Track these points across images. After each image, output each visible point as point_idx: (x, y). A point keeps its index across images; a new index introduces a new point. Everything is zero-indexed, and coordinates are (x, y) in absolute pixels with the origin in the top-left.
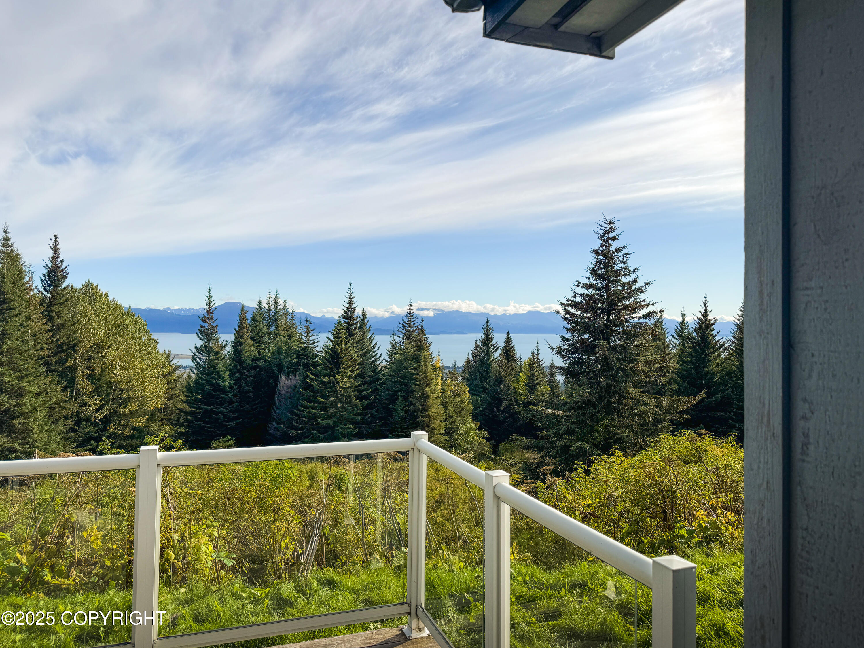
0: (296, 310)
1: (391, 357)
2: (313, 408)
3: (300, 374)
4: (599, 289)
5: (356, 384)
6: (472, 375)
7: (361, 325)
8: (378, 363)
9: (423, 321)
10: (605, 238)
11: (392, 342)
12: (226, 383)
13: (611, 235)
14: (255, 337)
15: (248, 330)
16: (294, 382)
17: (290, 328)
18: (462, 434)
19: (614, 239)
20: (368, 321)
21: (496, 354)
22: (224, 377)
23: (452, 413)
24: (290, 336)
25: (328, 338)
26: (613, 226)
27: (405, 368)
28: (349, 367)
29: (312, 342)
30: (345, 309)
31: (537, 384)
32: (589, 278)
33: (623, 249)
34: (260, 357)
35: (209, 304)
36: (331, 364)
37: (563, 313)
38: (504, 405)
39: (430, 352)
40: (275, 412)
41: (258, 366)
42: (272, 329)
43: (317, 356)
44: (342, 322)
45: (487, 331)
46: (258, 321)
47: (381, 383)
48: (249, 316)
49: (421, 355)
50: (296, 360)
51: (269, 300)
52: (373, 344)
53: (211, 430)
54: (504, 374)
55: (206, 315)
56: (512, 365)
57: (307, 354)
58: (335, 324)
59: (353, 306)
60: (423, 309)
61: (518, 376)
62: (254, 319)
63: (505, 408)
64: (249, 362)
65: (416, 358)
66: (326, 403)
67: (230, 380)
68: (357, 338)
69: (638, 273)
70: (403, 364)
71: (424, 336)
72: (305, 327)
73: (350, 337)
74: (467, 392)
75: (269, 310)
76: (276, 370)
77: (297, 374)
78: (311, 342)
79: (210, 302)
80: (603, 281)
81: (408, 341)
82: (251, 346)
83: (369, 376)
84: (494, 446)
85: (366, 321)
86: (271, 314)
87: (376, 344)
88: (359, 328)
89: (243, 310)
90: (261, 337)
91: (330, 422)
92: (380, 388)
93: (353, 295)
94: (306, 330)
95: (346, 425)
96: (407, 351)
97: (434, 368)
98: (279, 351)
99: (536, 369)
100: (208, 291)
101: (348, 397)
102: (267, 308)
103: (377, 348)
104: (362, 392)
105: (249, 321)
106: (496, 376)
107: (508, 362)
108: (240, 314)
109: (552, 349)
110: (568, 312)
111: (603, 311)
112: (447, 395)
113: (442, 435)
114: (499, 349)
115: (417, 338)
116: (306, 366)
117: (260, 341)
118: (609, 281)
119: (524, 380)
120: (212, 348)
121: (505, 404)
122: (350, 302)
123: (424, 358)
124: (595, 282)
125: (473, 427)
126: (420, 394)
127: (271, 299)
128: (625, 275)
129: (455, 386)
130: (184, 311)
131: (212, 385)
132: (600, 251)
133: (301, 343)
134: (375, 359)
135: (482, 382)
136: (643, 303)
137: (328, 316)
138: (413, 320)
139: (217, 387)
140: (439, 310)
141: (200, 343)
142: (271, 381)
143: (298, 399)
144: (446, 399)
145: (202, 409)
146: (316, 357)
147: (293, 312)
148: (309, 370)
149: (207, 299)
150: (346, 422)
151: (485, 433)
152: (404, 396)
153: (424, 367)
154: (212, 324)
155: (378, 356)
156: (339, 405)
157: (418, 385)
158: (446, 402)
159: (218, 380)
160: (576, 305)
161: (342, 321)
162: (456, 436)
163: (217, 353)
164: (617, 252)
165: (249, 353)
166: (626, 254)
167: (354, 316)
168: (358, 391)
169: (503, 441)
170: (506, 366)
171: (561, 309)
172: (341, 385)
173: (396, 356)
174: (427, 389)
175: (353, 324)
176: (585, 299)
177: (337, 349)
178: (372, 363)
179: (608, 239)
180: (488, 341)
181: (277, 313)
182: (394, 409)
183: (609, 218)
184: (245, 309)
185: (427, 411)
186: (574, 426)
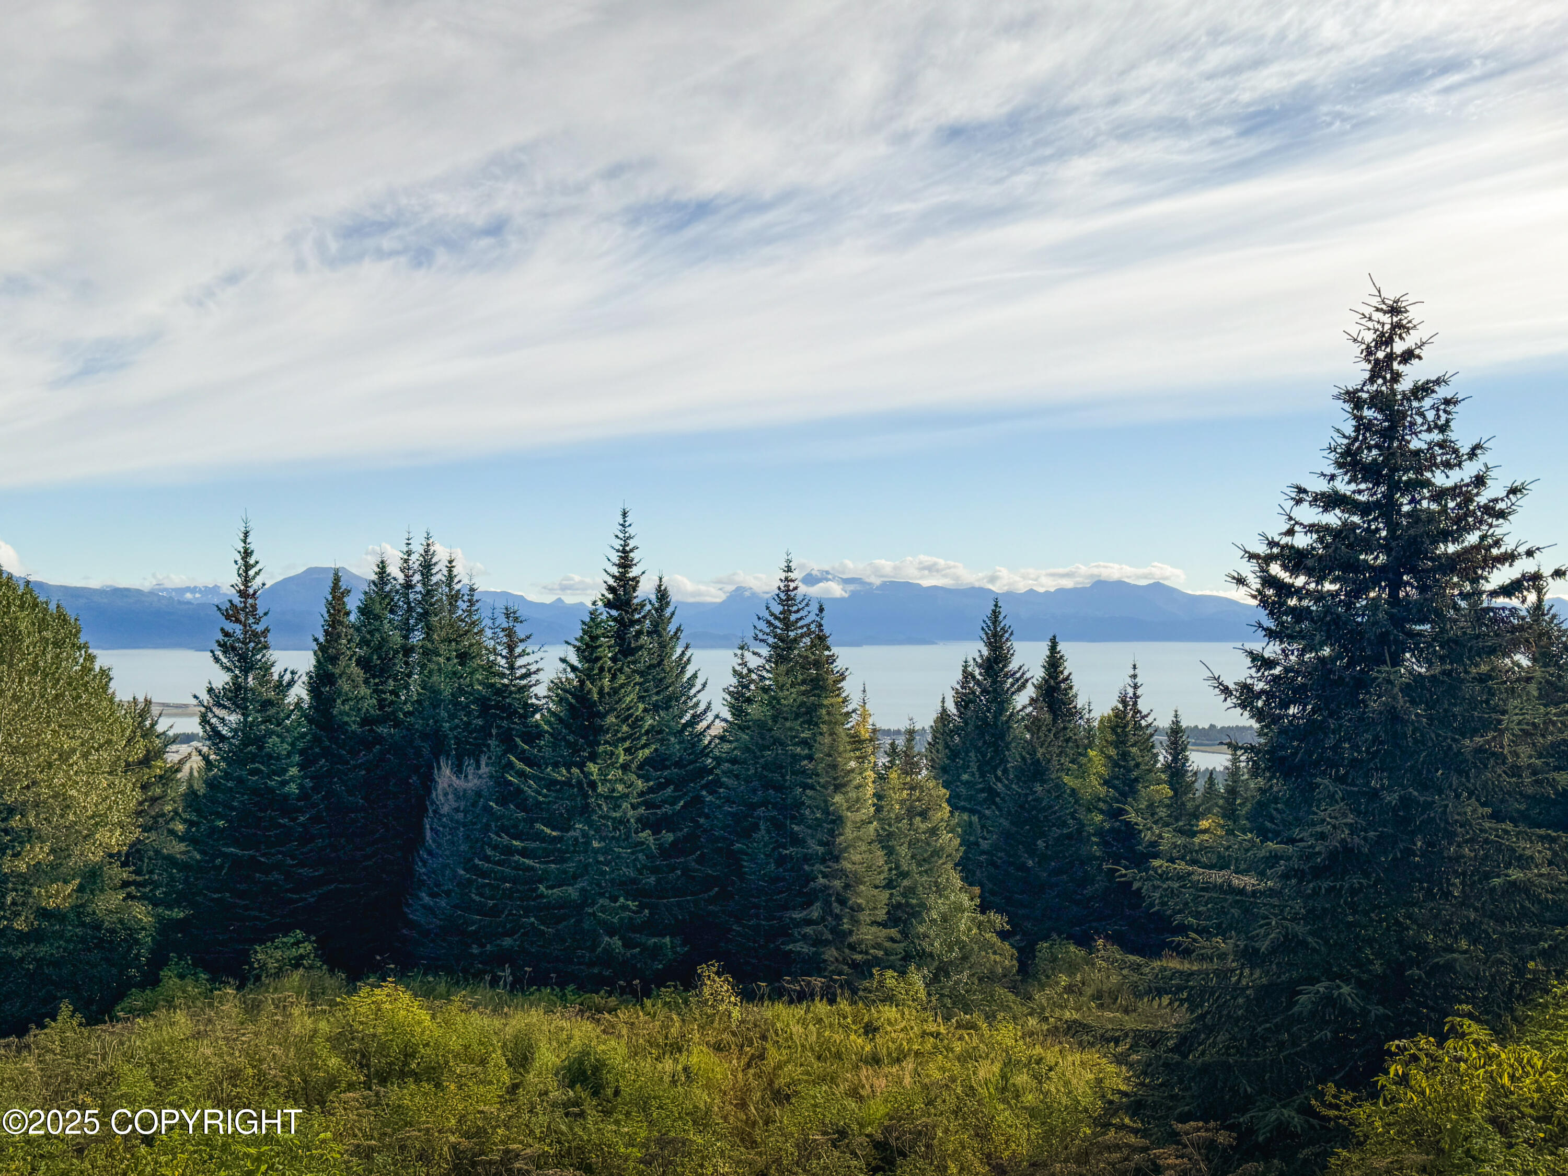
0: (480, 588)
1: (737, 711)
2: (524, 853)
3: (489, 758)
4: (1364, 509)
5: (643, 786)
6: (956, 756)
7: (655, 624)
8: (704, 724)
9: (821, 610)
10: (1381, 355)
11: (738, 668)
12: (292, 787)
13: (1399, 347)
14: (370, 660)
15: (349, 641)
16: (474, 782)
17: (466, 633)
18: (935, 920)
19: (1408, 356)
20: (673, 614)
21: (1022, 700)
22: (285, 770)
23: (905, 865)
24: (463, 657)
25: (563, 660)
26: (1404, 318)
27: (777, 741)
28: (624, 740)
29: (524, 671)
30: (611, 582)
31: (1136, 780)
32: (1333, 477)
33: (1436, 388)
34: (387, 713)
35: (246, 571)
36: (572, 732)
37: (1255, 583)
39: (844, 695)
40: (425, 863)
41: (379, 739)
42: (417, 637)
43: (537, 709)
44: (604, 617)
45: (994, 635)
46: (378, 617)
47: (709, 783)
48: (353, 603)
49: (821, 706)
50: (480, 722)
51: (406, 561)
52: (688, 674)
53: (253, 913)
54: (1044, 754)
55: (237, 600)
56: (1065, 728)
57: (510, 705)
58: (584, 623)
59: (634, 572)
60: (815, 580)
61: (1083, 760)
62: (364, 611)
64: (354, 727)
65: (808, 715)
66: (561, 840)
67: (304, 778)
68: (645, 658)
69: (1483, 457)
70: (771, 730)
71: (827, 653)
72: (503, 630)
73: (626, 657)
74: (944, 804)
75: (408, 586)
76: (426, 748)
77: (483, 759)
78: (519, 673)
79: (248, 567)
80: (1377, 484)
81: (783, 668)
82: (358, 685)
83: (679, 764)
84: (1020, 950)
85: (668, 613)
86: (411, 596)
87: (695, 676)
88: (649, 633)
89: (338, 587)
90: (387, 659)
91: (572, 892)
92: (707, 797)
93: (632, 543)
94: (505, 640)
95: (615, 899)
96: (780, 694)
97: (856, 741)
99: (1132, 740)
100: (242, 536)
101: (621, 822)
102: (401, 580)
103: (698, 686)
104: (659, 807)
105: (353, 618)
106: (1023, 758)
107: (1055, 721)
108: (330, 597)
109: (1226, 691)
110: (1269, 581)
111: (1379, 573)
112: (893, 816)
113: (879, 924)
114: (1029, 685)
115: (807, 657)
116: (507, 738)
117: (382, 670)
118: (1395, 486)
119: (1102, 770)
120: (252, 689)
122: (625, 562)
123: (829, 713)
124: (1353, 486)
125: (967, 903)
126: (818, 814)
127: (414, 557)
128: (1448, 465)
129: (912, 788)
130: (200, 591)
131: (255, 792)
132: (1365, 396)
133: (495, 674)
134: (693, 716)
135: (983, 775)
138: (795, 608)
139: (267, 798)
141: (221, 679)
142: (414, 779)
143: (487, 828)
144: (890, 825)
145: (225, 855)
146: (534, 713)
147: (473, 590)
148: (511, 748)
149: (238, 557)
150: (615, 892)
151: (999, 920)
152: (773, 819)
153: (827, 740)
154: (254, 626)
155: (702, 707)
156: (595, 844)
157: (812, 788)
158: (890, 835)
159: (269, 777)
160: (1295, 559)
161: (603, 613)
162: (920, 929)
163: (268, 703)
164: (1417, 398)
165: (353, 702)
166: (1447, 402)
167: (635, 601)
168: (649, 805)
169: (1046, 938)
170: (1049, 730)
171: (1249, 570)
172: (600, 789)
173: (752, 710)
174: (838, 798)
175: (633, 623)
176: (1321, 540)
177: (590, 691)
178: (685, 726)
179: (1390, 357)
180: (997, 664)
181: (429, 593)
182: (747, 854)
183: (1390, 295)
184: (343, 585)
185: (837, 859)
186: (1300, 929)
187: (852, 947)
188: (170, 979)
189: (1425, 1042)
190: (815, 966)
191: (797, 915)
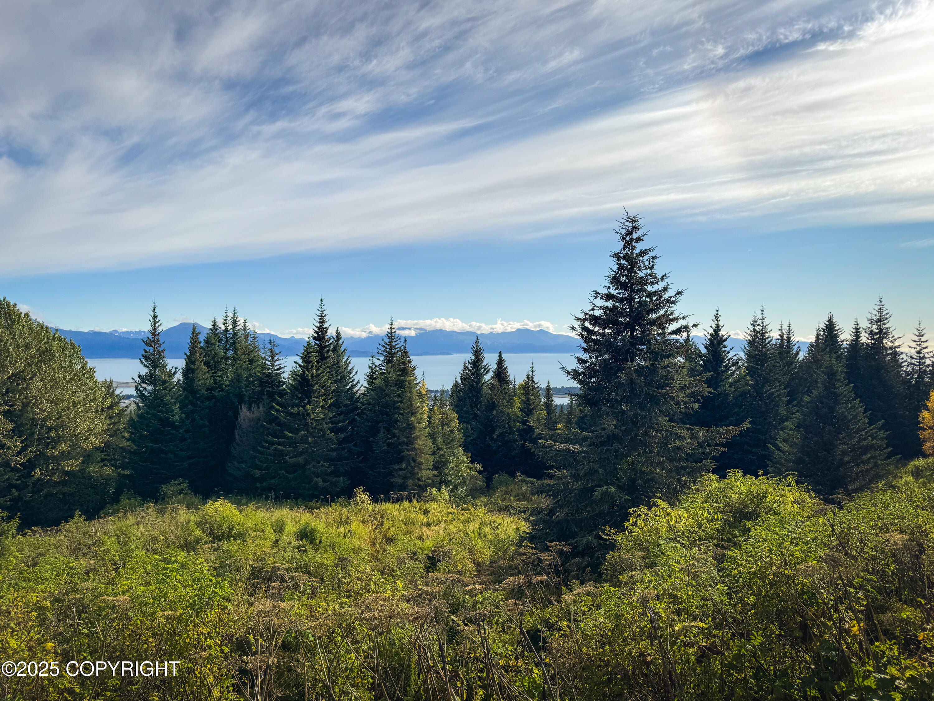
0: (258, 331)
1: (370, 383)
2: (279, 444)
3: (263, 404)
4: (621, 300)
5: (330, 415)
6: (461, 400)
7: (335, 347)
8: (356, 389)
9: (406, 341)
10: (628, 239)
11: (371, 365)
12: (176, 417)
13: (635, 236)
14: (210, 363)
15: (200, 354)
16: (257, 414)
17: (252, 351)
18: (452, 468)
19: (638, 239)
20: (343, 343)
21: (488, 377)
22: (173, 410)
23: (440, 445)
24: (251, 361)
25: (295, 362)
26: (637, 224)
27: (387, 395)
28: (322, 396)
29: (278, 367)
30: (316, 329)
31: (533, 409)
32: (609, 288)
33: (649, 252)
34: (218, 385)
35: (155, 324)
36: (300, 393)
37: (579, 330)
38: (497, 433)
39: (415, 376)
40: (235, 449)
41: (214, 397)
42: (230, 353)
43: (284, 383)
44: (313, 344)
45: (477, 351)
46: (213, 344)
47: (359, 413)
48: (202, 338)
49: (405, 381)
50: (259, 389)
51: (225, 320)
52: (349, 368)
53: (160, 471)
54: (496, 399)
55: (151, 337)
56: (505, 389)
57: (272, 381)
58: (304, 347)
59: (326, 325)
60: (403, 329)
61: (512, 401)
62: (207, 341)
63: (498, 436)
64: (203, 391)
65: (400, 384)
66: (295, 438)
67: (181, 413)
68: (331, 361)
69: (666, 280)
70: (384, 391)
71: (408, 359)
72: (269, 350)
73: (323, 361)
74: (456, 420)
75: (226, 331)
76: (235, 400)
77: (261, 405)
78: (276, 368)
79: (155, 323)
80: (626, 290)
81: (389, 365)
82: (205, 374)
83: (346, 405)
84: (486, 478)
85: (340, 342)
86: (228, 335)
87: (352, 369)
88: (333, 351)
89: (195, 331)
90: (218, 362)
91: (301, 460)
92: (358, 419)
93: (325, 313)
94: (270, 354)
95: (319, 463)
96: (389, 376)
97: (420, 395)
98: (238, 377)
99: (532, 393)
100: (153, 309)
101: (321, 430)
102: (223, 328)
103: (354, 373)
104: (338, 424)
105: (202, 344)
106: (488, 401)
107: (501, 386)
108: (192, 336)
109: (568, 372)
110: (585, 329)
111: (626, 326)
112: (435, 425)
113: (429, 469)
114: (490, 371)
115: (399, 360)
116: (271, 395)
117: (215, 367)
118: (632, 291)
119: (519, 405)
120: (158, 376)
121: (498, 431)
122: (322, 321)
123: (409, 384)
124: (617, 291)
125: (465, 460)
126: (405, 425)
127: (229, 318)
128: (653, 283)
129: (443, 414)
130: (133, 333)
131: (160, 419)
132: (622, 255)
133: (265, 368)
134: (352, 386)
135: (472, 408)
136: (671, 317)
137: (297, 337)
138: (394, 340)
139: (165, 422)
140: (421, 329)
141: (144, 371)
142: (230, 413)
143: (262, 434)
144: (434, 429)
145: (148, 447)
146: (283, 385)
147: (255, 332)
148: (274, 400)
149: (151, 318)
150: (319, 459)
151: (479, 466)
152: (385, 428)
153: (408, 395)
154: (158, 349)
155: (356, 382)
156: (310, 440)
157: (402, 414)
158: (434, 433)
159: (166, 413)
160: (595, 320)
161: (313, 342)
162: (446, 471)
163: (164, 382)
164: (641, 256)
165: (203, 381)
166: (653, 258)
167: (327, 337)
168: (333, 423)
169: (497, 473)
170: (499, 390)
171: (577, 324)
172: (312, 417)
173: (377, 382)
174: (413, 419)
175: (326, 346)
176: (604, 312)
177: (307, 375)
178: (348, 390)
179: (631, 240)
180: (478, 363)
181: (235, 334)
182: (375, 442)
183: (632, 215)
184: (197, 330)
185: (413, 443)
186: (596, 466)
187: (419, 480)
188: (124, 501)
189: (643, 509)
190: (403, 487)
191: (396, 467)
